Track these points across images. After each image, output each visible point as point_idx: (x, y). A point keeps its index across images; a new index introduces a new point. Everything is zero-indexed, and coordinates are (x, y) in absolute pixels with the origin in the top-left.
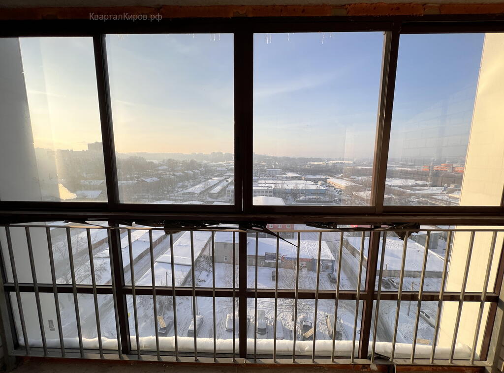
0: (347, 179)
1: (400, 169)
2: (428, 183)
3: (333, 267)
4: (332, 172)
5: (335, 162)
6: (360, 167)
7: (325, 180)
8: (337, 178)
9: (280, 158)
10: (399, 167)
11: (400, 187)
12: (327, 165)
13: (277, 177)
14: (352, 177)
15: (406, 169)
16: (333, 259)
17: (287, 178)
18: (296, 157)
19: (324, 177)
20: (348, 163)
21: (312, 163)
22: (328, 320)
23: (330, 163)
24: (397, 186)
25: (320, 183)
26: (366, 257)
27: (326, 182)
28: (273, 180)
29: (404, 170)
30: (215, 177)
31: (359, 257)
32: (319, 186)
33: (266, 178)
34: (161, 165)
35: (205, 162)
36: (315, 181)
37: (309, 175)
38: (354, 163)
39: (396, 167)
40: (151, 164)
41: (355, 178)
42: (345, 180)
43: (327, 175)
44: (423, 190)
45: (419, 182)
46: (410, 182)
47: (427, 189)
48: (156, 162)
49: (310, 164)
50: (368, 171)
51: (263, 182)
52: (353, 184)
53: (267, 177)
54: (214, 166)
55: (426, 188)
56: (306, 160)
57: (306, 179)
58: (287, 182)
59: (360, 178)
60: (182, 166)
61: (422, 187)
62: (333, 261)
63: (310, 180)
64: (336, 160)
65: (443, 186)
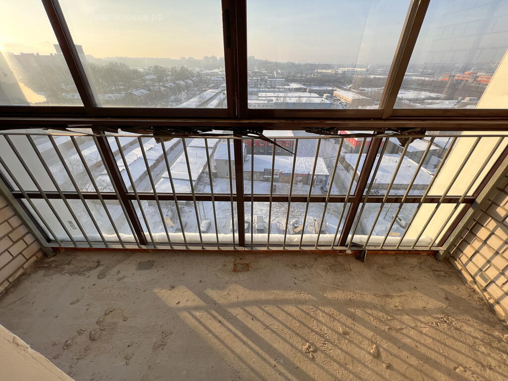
0: (355, 91)
1: (418, 78)
2: (442, 96)
3: (326, 181)
4: (340, 83)
5: (346, 69)
6: (372, 77)
7: (331, 92)
8: (345, 90)
9: (283, 65)
10: (416, 76)
11: (410, 100)
12: (336, 74)
13: (279, 88)
14: (361, 88)
15: (423, 78)
16: (328, 174)
17: (290, 90)
18: (303, 63)
19: (331, 89)
20: (361, 71)
21: (319, 71)
22: (316, 223)
23: (340, 71)
24: (407, 99)
25: (325, 95)
26: (359, 173)
27: (332, 94)
28: (274, 92)
29: (421, 80)
30: (210, 88)
31: (352, 172)
32: (323, 99)
33: (267, 90)
34: (148, 74)
35: (197, 69)
36: (321, 94)
37: (314, 85)
38: (367, 70)
39: (413, 75)
40: (135, 72)
41: (364, 90)
42: (354, 92)
43: (334, 86)
44: (435, 103)
45: (433, 95)
46: (423, 95)
47: (439, 103)
48: (141, 70)
49: (317, 72)
50: (381, 82)
51: (264, 94)
52: (361, 97)
53: (268, 88)
54: (207, 74)
55: (438, 101)
56: (313, 67)
57: (311, 92)
58: (289, 95)
59: (370, 89)
60: (171, 75)
61: (434, 101)
62: (327, 176)
63: (315, 92)
64: (347, 67)
65: (457, 99)
